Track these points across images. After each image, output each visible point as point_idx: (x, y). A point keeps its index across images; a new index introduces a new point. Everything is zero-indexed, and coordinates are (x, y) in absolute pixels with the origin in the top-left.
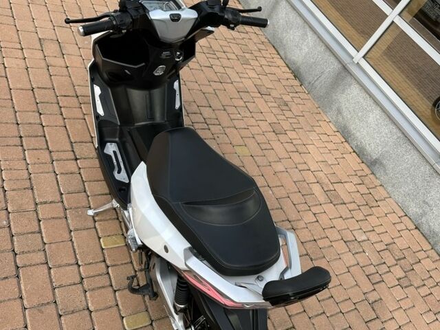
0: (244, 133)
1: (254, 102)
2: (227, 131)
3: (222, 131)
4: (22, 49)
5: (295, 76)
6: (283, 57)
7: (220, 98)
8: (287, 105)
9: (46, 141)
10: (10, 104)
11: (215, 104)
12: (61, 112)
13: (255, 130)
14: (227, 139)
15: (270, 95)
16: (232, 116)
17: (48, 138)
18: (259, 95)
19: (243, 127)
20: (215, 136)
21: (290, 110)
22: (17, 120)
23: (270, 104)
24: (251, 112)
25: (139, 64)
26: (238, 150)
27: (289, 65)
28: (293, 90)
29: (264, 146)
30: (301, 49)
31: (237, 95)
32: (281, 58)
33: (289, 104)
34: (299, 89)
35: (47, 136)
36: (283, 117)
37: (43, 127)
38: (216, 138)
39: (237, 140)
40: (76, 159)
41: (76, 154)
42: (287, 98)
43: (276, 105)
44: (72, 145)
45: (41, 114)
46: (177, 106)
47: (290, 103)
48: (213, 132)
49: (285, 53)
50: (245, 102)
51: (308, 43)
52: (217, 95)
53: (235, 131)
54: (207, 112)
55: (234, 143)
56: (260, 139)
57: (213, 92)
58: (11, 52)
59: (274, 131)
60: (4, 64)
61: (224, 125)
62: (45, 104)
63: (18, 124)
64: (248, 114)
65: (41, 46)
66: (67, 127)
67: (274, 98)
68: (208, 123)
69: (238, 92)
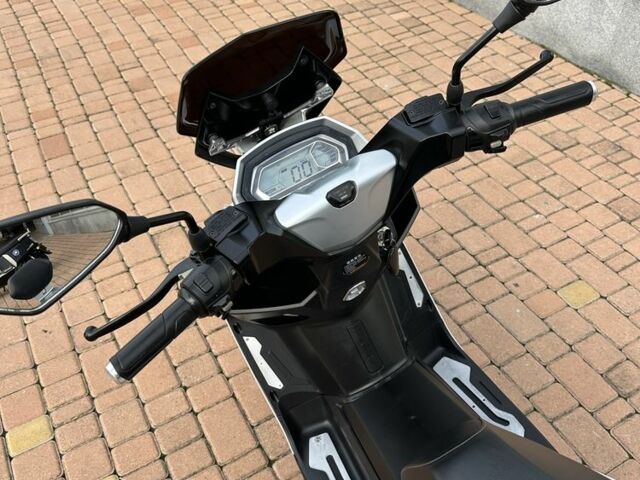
0: (565, 250)
1: (555, 174)
2: (528, 261)
3: (520, 268)
4: (128, 270)
5: (608, 83)
6: (569, 57)
7: (485, 196)
8: (621, 149)
9: (208, 444)
10: (131, 393)
11: (482, 214)
12: (220, 367)
13: (583, 234)
14: (536, 280)
15: (578, 143)
16: (525, 225)
17: (209, 439)
18: (558, 154)
19: (557, 238)
20: (509, 284)
21: (633, 156)
22: (148, 423)
23: (588, 163)
24: (558, 199)
25: (304, 299)
26: (569, 295)
27: (588, 67)
28: (617, 113)
29: (617, 263)
30: (600, 31)
31: (516, 176)
32: (567, 61)
33: (624, 143)
34: (628, 104)
35: (207, 434)
36: (626, 178)
37: (196, 414)
38: (514, 289)
39: (557, 275)
40: (270, 463)
41: (267, 450)
42: (614, 134)
43: (598, 159)
44: (255, 435)
45: (185, 389)
46: (419, 300)
47: (624, 141)
48: (503, 278)
49: (570, 49)
50: (537, 183)
51: (610, 14)
52: (479, 195)
53: (545, 256)
54: (473, 240)
55: (554, 284)
56: (603, 249)
57: (470, 191)
58: (111, 285)
59: (622, 219)
60: (104, 314)
61: (517, 254)
62: (189, 363)
63: (152, 430)
64: (556, 205)
65: (157, 249)
66: (237, 396)
67: (588, 147)
68: (484, 262)
69: (515, 167)
